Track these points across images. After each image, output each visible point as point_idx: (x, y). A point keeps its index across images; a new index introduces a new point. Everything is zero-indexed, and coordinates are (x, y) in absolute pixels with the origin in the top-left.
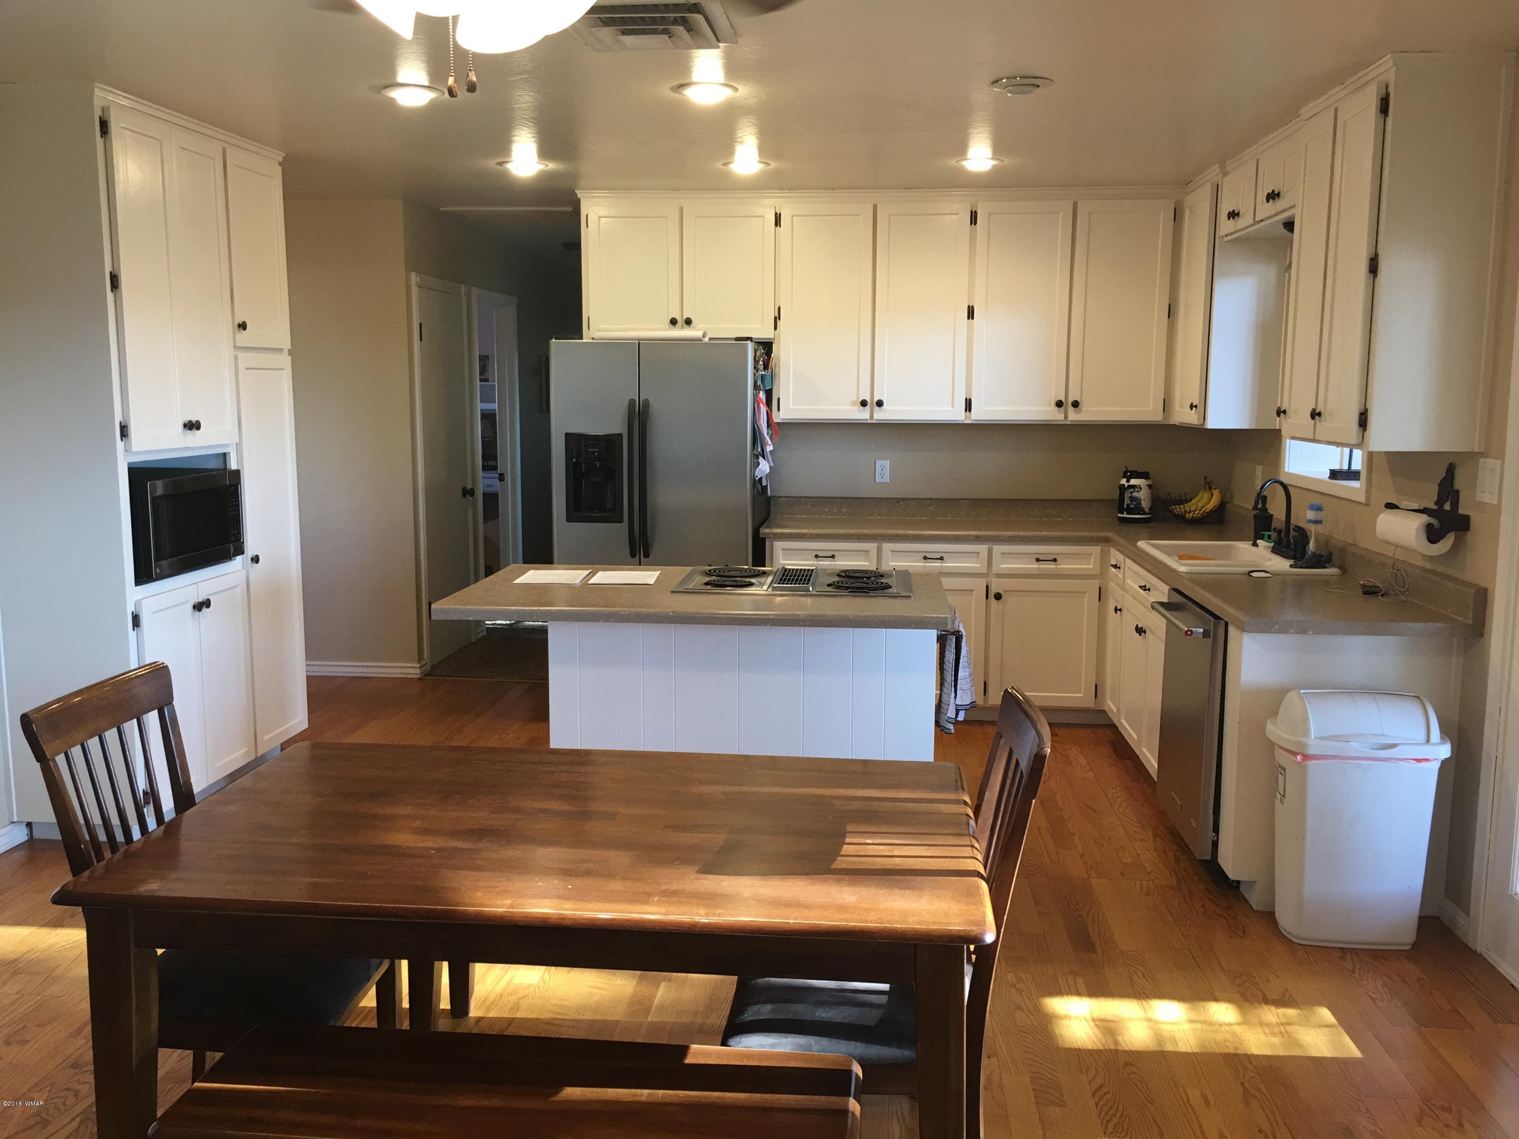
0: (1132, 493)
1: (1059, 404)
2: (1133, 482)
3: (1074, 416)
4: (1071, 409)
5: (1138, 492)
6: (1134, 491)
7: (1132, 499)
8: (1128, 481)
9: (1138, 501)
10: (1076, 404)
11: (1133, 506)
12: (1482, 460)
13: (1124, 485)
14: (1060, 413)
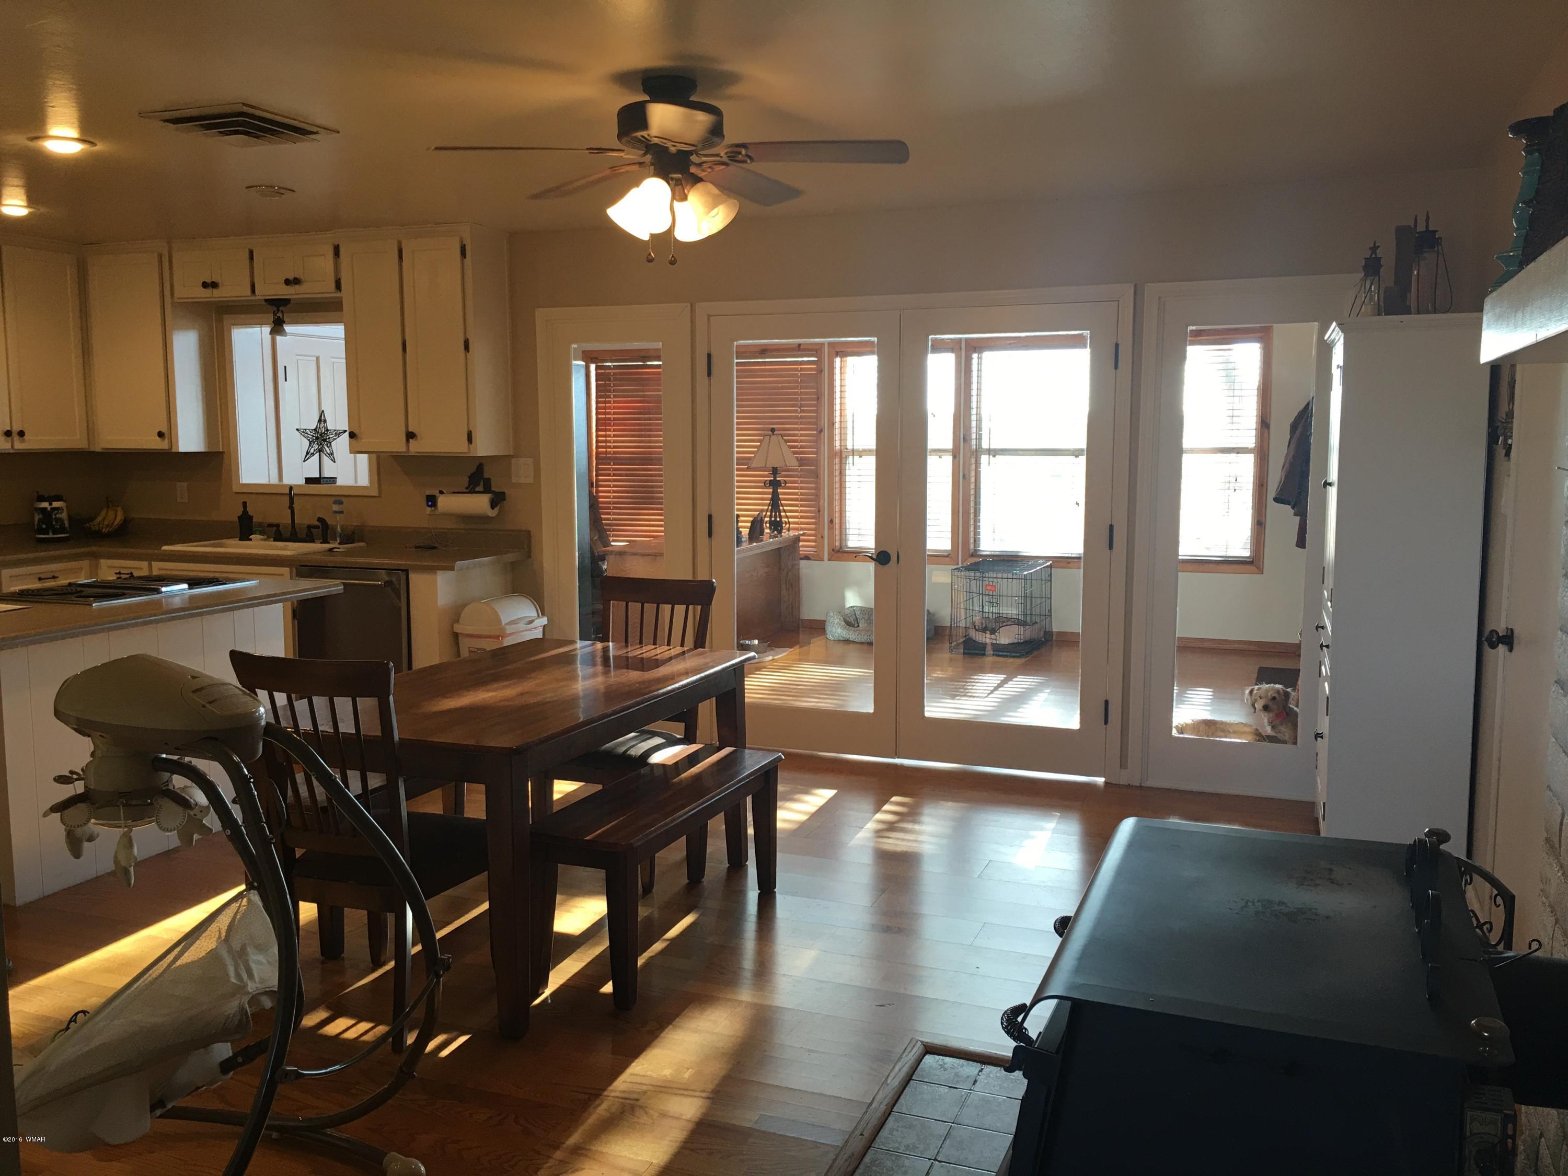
0: (55, 515)
1: (8, 434)
2: (56, 504)
3: (19, 446)
4: (16, 438)
5: (61, 513)
6: (57, 513)
7: (58, 520)
8: (50, 504)
9: (61, 520)
10: (21, 434)
11: (58, 527)
12: (514, 461)
13: (46, 508)
14: (7, 442)
